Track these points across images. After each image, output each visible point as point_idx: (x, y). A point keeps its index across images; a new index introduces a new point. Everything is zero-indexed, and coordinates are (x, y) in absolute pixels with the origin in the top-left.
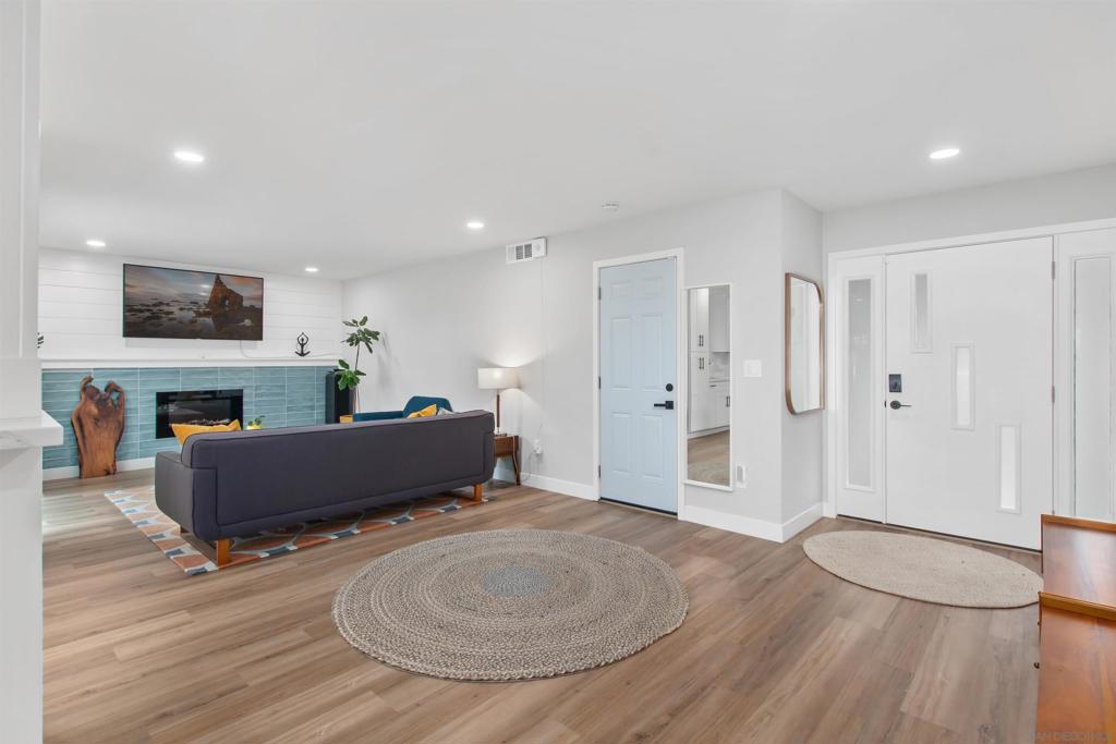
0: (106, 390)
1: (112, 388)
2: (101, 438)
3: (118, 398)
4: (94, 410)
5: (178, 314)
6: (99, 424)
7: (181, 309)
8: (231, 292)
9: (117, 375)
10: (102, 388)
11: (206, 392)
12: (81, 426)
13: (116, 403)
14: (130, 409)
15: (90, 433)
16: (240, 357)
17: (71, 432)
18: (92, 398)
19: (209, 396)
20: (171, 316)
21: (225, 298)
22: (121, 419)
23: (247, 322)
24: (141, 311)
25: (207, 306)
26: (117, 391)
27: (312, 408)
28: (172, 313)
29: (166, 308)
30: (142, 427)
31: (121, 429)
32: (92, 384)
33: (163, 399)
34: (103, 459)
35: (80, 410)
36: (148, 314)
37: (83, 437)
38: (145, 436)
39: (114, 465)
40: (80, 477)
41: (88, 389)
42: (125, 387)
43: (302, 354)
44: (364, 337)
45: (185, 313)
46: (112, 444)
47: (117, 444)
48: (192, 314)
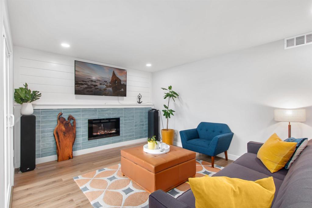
0: (68, 119)
1: (71, 118)
2: (67, 141)
3: (73, 123)
4: (63, 128)
5: (99, 86)
6: (66, 135)
7: (101, 84)
8: (118, 78)
9: (73, 112)
10: (66, 118)
11: (107, 119)
12: (58, 136)
13: (72, 125)
14: (78, 127)
15: (62, 139)
16: (118, 104)
17: (54, 139)
18: (62, 123)
19: (107, 121)
20: (96, 87)
21: (116, 80)
22: (74, 132)
23: (122, 90)
24: (82, 84)
25: (110, 83)
26: (72, 119)
27: (143, 125)
28: (97, 86)
29: (94, 83)
30: (83, 136)
31: (75, 137)
32: (62, 116)
33: (91, 122)
34: (67, 151)
35: (57, 128)
36: (86, 86)
37: (59, 141)
38: (83, 140)
39: (72, 154)
40: (58, 161)
41: (60, 119)
42: (76, 117)
43: (140, 103)
44: (172, 95)
45: (102, 86)
46: (71, 144)
47: (73, 144)
48: (105, 86)
